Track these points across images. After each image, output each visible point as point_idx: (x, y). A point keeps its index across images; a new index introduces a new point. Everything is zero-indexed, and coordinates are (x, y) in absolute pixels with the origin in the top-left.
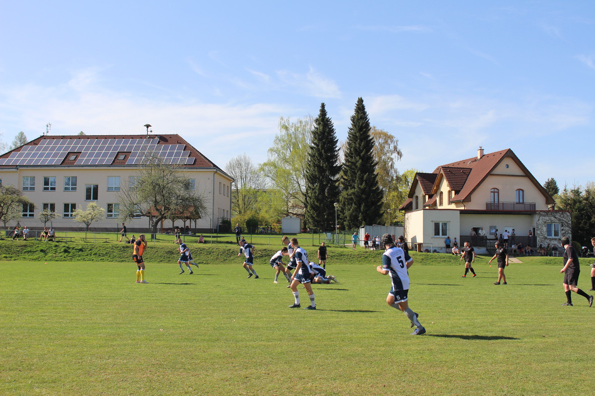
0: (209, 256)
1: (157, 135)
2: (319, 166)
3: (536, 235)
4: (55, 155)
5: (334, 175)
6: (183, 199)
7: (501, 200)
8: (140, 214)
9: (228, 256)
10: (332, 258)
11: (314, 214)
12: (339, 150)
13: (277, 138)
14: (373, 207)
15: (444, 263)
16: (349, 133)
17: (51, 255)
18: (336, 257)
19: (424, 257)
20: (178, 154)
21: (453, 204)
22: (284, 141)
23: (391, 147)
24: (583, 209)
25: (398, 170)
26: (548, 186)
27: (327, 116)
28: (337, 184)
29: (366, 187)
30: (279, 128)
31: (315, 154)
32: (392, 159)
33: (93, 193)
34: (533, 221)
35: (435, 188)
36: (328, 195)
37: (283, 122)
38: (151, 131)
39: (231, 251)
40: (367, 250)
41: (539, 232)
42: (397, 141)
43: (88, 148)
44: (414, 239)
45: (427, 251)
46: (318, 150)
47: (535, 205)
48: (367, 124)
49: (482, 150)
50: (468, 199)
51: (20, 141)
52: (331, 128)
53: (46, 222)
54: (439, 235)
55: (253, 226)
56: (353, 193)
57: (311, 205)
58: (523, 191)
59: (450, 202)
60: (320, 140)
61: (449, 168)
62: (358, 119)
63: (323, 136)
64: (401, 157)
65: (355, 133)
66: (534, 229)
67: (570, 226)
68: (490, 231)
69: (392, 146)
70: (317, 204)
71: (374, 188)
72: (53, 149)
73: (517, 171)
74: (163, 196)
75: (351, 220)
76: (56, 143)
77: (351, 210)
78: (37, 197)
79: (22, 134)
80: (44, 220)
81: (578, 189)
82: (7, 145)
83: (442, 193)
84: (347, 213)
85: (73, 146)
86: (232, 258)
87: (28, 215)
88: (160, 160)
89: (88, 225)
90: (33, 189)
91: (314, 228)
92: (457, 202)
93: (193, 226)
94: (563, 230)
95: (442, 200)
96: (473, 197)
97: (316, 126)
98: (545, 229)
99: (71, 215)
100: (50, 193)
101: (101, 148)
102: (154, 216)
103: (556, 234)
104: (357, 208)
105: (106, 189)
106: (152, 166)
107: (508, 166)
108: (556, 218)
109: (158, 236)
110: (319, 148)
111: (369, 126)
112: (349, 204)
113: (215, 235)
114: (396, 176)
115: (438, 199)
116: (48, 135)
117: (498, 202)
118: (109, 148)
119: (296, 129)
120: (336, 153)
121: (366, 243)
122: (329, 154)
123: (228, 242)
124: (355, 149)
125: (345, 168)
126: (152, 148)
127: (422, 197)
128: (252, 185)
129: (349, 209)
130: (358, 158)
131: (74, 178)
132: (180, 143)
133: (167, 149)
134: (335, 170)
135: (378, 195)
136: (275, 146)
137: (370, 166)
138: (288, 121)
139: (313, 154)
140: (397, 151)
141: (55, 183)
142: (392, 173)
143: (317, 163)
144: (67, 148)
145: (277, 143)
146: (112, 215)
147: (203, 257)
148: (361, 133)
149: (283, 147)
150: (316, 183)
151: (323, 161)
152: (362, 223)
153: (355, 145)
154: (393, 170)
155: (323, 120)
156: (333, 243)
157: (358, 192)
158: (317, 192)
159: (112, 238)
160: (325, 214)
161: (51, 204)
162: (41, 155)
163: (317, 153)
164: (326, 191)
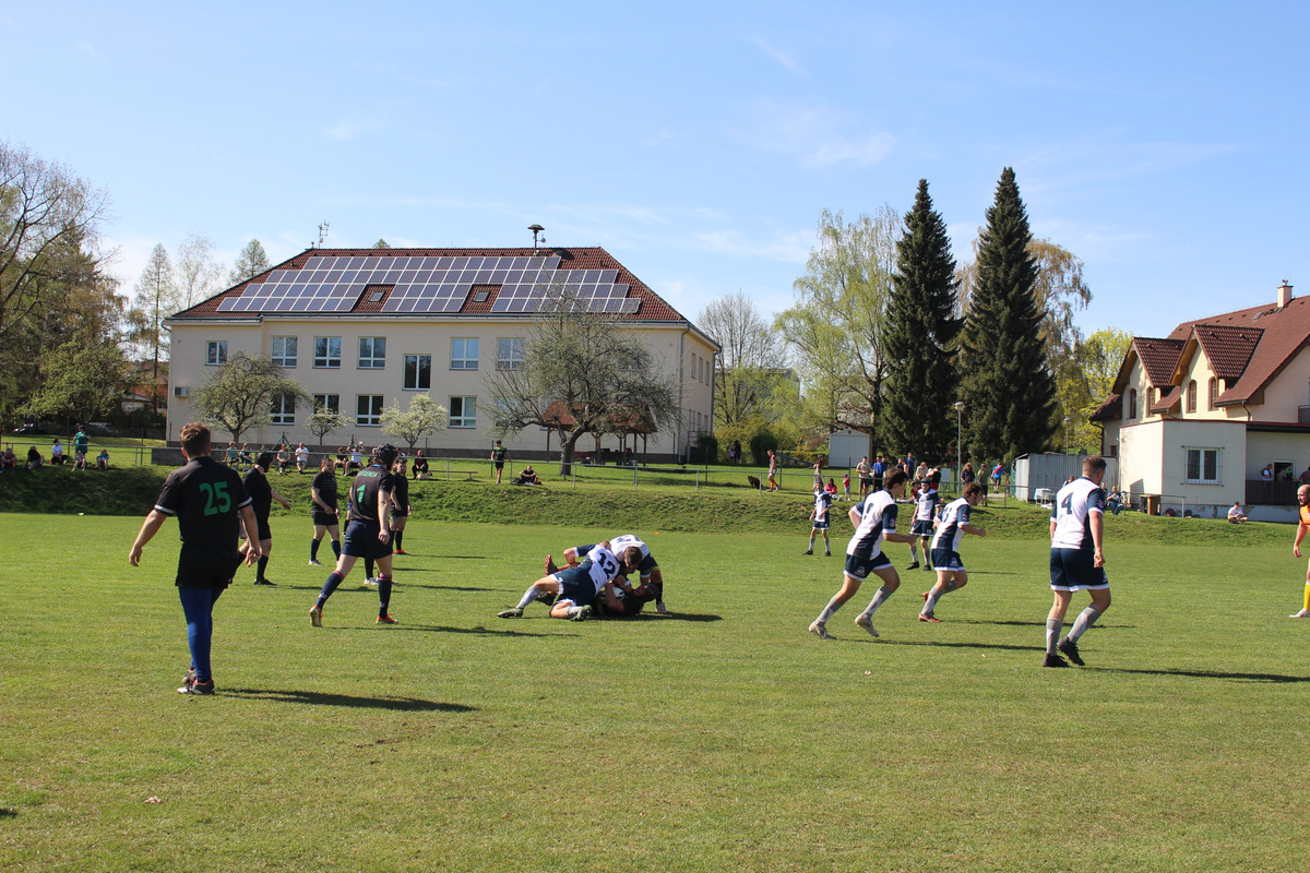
0: (695, 514)
1: (555, 249)
2: (913, 321)
4: (340, 291)
5: (944, 338)
6: (632, 389)
8: (537, 420)
9: (733, 516)
11: (901, 426)
12: (957, 284)
13: (815, 256)
14: (1034, 412)
15: (1213, 541)
16: (981, 247)
19: (1166, 526)
20: (603, 291)
21: (1220, 409)
22: (829, 264)
23: (1066, 281)
25: (1081, 331)
27: (933, 209)
28: (952, 360)
29: (1019, 368)
30: (820, 235)
32: (1067, 306)
33: (418, 375)
35: (1178, 372)
36: (932, 385)
37: (827, 221)
38: (544, 241)
39: (741, 505)
42: (1080, 266)
43: (407, 277)
44: (1137, 487)
45: (1171, 513)
46: (913, 285)
48: (1024, 227)
49: (1287, 288)
50: (1257, 398)
51: (252, 260)
52: (941, 235)
53: (322, 435)
54: (1198, 478)
56: (989, 381)
57: (892, 407)
59: (1214, 405)
60: (916, 262)
61: (1210, 326)
62: (1003, 217)
63: (922, 255)
64: (1087, 302)
65: (996, 248)
69: (1068, 277)
70: (906, 403)
71: (1038, 371)
72: (333, 277)
74: (588, 384)
75: (983, 439)
76: (341, 265)
77: (985, 418)
78: (305, 379)
79: (255, 244)
80: (319, 430)
82: (223, 267)
83: (1193, 384)
84: (975, 425)
85: (376, 271)
86: (744, 519)
87: (282, 420)
88: (578, 303)
89: (412, 443)
90: (294, 362)
92: (1230, 405)
93: (640, 450)
95: (1195, 399)
96: (1268, 392)
97: (908, 231)
99: (375, 421)
100: (327, 373)
101: (438, 277)
102: (568, 427)
104: (995, 414)
105: (448, 365)
106: (564, 316)
109: (577, 468)
110: (913, 281)
111: (1027, 232)
112: (980, 405)
113: (703, 467)
114: (1077, 345)
115: (1184, 398)
116: (323, 246)
118: (453, 277)
119: (858, 236)
120: (951, 292)
122: (935, 295)
123: (729, 485)
124: (996, 284)
125: (970, 325)
126: (545, 277)
127: (1145, 392)
128: (754, 361)
129: (980, 417)
130: (1001, 303)
131: (380, 342)
132: (607, 267)
133: (579, 280)
134: (949, 330)
135: (1046, 386)
136: (810, 274)
137: (1029, 322)
138: (839, 219)
139: (902, 293)
140: (1079, 287)
141: (338, 352)
142: (1068, 336)
143: (908, 312)
144: (363, 276)
145: (813, 268)
146: (459, 422)
147: (680, 517)
148: (1010, 247)
149: (827, 277)
150: (905, 356)
151: (923, 310)
152: (1009, 448)
153: (995, 275)
154: (1069, 330)
155: (923, 218)
156: (955, 491)
157: (1000, 378)
158: (909, 376)
159: (484, 470)
160: (925, 426)
161: (330, 397)
162: (310, 291)
163: (908, 292)
164: (928, 375)
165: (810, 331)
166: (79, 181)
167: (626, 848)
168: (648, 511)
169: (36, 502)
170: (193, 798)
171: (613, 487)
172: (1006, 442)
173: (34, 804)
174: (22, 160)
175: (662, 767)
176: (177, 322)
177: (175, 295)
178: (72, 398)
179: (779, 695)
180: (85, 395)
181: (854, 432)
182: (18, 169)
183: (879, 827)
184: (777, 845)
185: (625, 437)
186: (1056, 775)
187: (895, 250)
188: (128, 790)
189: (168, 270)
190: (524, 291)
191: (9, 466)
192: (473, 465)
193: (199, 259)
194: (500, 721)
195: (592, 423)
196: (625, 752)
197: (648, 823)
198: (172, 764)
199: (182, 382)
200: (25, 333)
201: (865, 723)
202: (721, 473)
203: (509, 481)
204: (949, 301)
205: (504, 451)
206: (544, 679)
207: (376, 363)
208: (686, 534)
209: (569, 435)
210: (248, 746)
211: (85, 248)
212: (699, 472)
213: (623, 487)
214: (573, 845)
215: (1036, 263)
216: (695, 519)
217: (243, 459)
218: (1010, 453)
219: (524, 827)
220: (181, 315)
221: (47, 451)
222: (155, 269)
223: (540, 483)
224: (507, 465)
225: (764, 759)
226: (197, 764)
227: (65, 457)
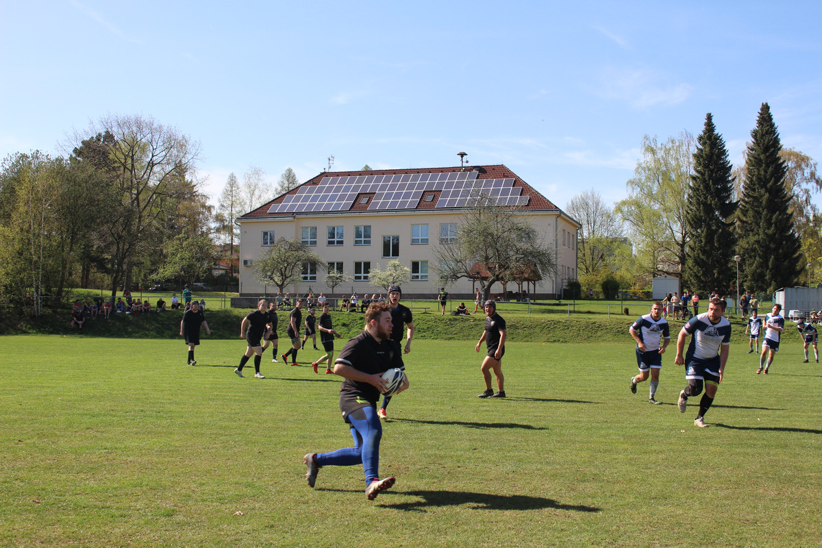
0: (567, 331)
1: (475, 167)
2: (705, 204)
4: (342, 197)
5: (725, 215)
6: (526, 254)
8: (466, 274)
9: (593, 331)
11: (699, 272)
12: (733, 180)
14: (787, 261)
16: (748, 155)
17: (356, 330)
20: (505, 192)
22: (649, 170)
23: (806, 175)
25: (816, 207)
27: (716, 132)
28: (731, 229)
29: (776, 232)
30: (643, 151)
31: (699, 186)
32: (807, 191)
33: (391, 248)
36: (719, 245)
37: (648, 142)
39: (597, 325)
40: (790, 323)
42: (815, 164)
43: (383, 188)
46: (704, 181)
48: (776, 141)
51: (288, 181)
52: (722, 148)
53: (333, 287)
55: (611, 290)
56: (756, 241)
57: (693, 260)
60: (706, 166)
62: (763, 135)
63: (710, 162)
65: (759, 155)
69: (807, 172)
70: (703, 257)
71: (788, 234)
72: (338, 189)
74: (498, 251)
75: (753, 279)
76: (342, 182)
77: (754, 265)
78: (322, 253)
79: (290, 171)
80: (332, 284)
82: (271, 185)
84: (748, 270)
85: (364, 185)
86: (599, 334)
87: (309, 278)
88: (490, 200)
90: (315, 243)
91: (699, 292)
93: (532, 292)
97: (700, 147)
99: (366, 278)
100: (336, 249)
101: (402, 187)
102: (485, 278)
104: (762, 263)
105: (410, 242)
106: (481, 209)
110: (704, 179)
111: (779, 144)
112: (750, 257)
113: (572, 302)
114: (814, 216)
116: (331, 171)
118: (411, 187)
119: (667, 151)
120: (729, 185)
122: (719, 187)
123: (589, 312)
124: (759, 179)
125: (743, 206)
126: (469, 185)
128: (603, 233)
129: (751, 265)
130: (763, 191)
131: (367, 228)
132: (507, 177)
133: (489, 185)
134: (729, 209)
135: (795, 244)
136: (637, 177)
137: (782, 202)
138: (655, 141)
139: (697, 187)
140: (815, 179)
141: (342, 236)
142: (808, 210)
143: (702, 199)
144: (356, 188)
145: (639, 173)
146: (418, 277)
147: (558, 333)
148: (767, 154)
149: (648, 178)
150: (701, 227)
151: (711, 197)
152: (771, 285)
153: (759, 174)
154: (809, 207)
155: (709, 138)
156: (736, 313)
157: (763, 239)
158: (703, 240)
159: (434, 307)
160: (715, 271)
161: (337, 263)
162: (324, 198)
163: (702, 186)
164: (716, 239)
165: (639, 213)
166: (183, 137)
167: (531, 544)
168: (537, 330)
169: (163, 332)
170: (262, 512)
171: (515, 315)
172: (769, 281)
173: (168, 515)
174: (150, 126)
175: (552, 492)
176: (244, 221)
177: (242, 204)
178: (182, 269)
179: (625, 446)
180: (190, 266)
181: (668, 277)
182: (148, 131)
183: (694, 531)
184: (628, 542)
185: (522, 283)
186: (811, 497)
187: (692, 160)
188: (223, 507)
189: (238, 188)
190: (456, 194)
191: (147, 311)
192: (427, 303)
193: (256, 181)
194: (449, 464)
195: (501, 275)
196: (528, 483)
197: (544, 528)
198: (249, 491)
199: (247, 257)
200: (154, 230)
201: (682, 463)
202: (583, 305)
203: (449, 313)
204: (728, 191)
205: (446, 294)
206: (476, 437)
207: (365, 242)
208: (563, 344)
209: (486, 283)
210: (295, 480)
211: (188, 177)
212: (569, 305)
213: (521, 315)
214: (497, 542)
215: (786, 164)
216: (568, 335)
217: (286, 303)
218: (772, 288)
219: (466, 531)
220: (246, 216)
221: (169, 301)
222: (230, 188)
223: (469, 314)
224: (448, 303)
225: (617, 487)
226: (264, 492)
227: (179, 304)
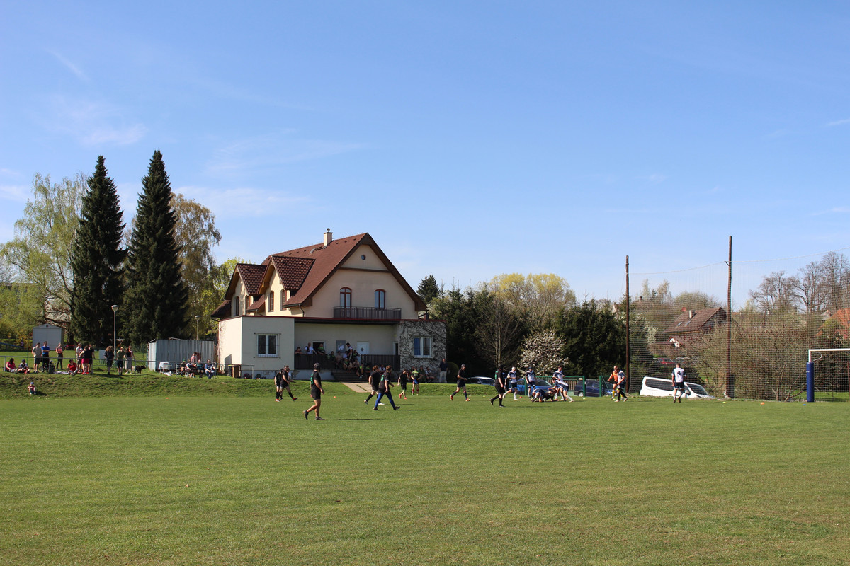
2: (92, 250)
3: (399, 354)
5: (116, 264)
7: (355, 305)
10: (103, 387)
11: (84, 322)
12: (124, 226)
13: (30, 205)
14: (174, 312)
15: (270, 394)
16: (139, 202)
18: (110, 386)
19: (241, 384)
21: (287, 309)
22: (40, 211)
23: (204, 227)
24: (464, 319)
25: (213, 260)
26: (425, 286)
27: (107, 176)
28: (120, 277)
29: (163, 283)
30: (34, 191)
31: (87, 231)
32: (205, 243)
34: (395, 334)
35: (263, 286)
36: (107, 293)
37: (39, 182)
40: (159, 375)
41: (403, 349)
42: (213, 217)
44: (228, 359)
45: (248, 376)
46: (92, 226)
47: (400, 311)
48: (167, 190)
49: (329, 234)
50: (308, 303)
54: (265, 353)
56: (143, 291)
57: (80, 308)
58: (384, 292)
59: (284, 307)
60: (94, 211)
61: (286, 257)
62: (154, 183)
63: (99, 206)
64: (218, 240)
65: (149, 203)
66: (397, 345)
67: (445, 341)
68: (337, 348)
69: (206, 227)
70: (88, 306)
71: (176, 285)
73: (377, 264)
75: (139, 330)
77: (140, 315)
81: (459, 290)
83: (272, 293)
84: (134, 320)
91: (83, 342)
92: (293, 307)
94: (435, 346)
95: (273, 303)
96: (316, 300)
97: (89, 190)
98: (411, 345)
103: (426, 352)
104: (147, 313)
107: (364, 257)
108: (426, 330)
110: (93, 224)
111: (170, 193)
112: (137, 307)
114: (211, 268)
115: (267, 302)
117: (351, 307)
119: (61, 193)
120: (120, 232)
121: (157, 365)
122: (109, 233)
124: (148, 227)
125: (132, 254)
127: (244, 298)
129: (137, 315)
130: (151, 240)
134: (118, 257)
135: (183, 293)
136: (27, 217)
137: (170, 252)
138: (48, 181)
139: (85, 231)
140: (212, 231)
142: (206, 263)
143: (89, 245)
145: (29, 214)
148: (157, 203)
149: (39, 220)
150: (87, 274)
151: (99, 243)
153: (148, 223)
154: (206, 259)
155: (100, 181)
157: (150, 290)
160: (100, 321)
163: (89, 231)
164: (103, 288)
165: (26, 257)
172: (154, 332)
187: (81, 203)
204: (118, 236)
215: (176, 215)
